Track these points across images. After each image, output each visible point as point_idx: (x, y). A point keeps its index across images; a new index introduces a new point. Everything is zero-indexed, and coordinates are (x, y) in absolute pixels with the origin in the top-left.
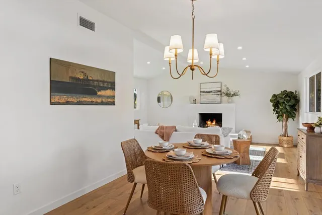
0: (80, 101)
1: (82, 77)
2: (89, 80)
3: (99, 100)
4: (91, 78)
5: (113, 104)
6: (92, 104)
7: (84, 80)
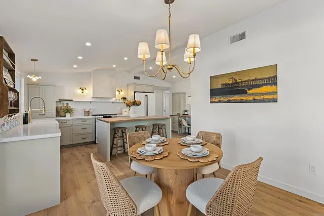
0: (229, 100)
1: (231, 82)
2: (238, 83)
3: (251, 98)
4: (240, 81)
5: (275, 101)
6: (241, 101)
7: (233, 83)
